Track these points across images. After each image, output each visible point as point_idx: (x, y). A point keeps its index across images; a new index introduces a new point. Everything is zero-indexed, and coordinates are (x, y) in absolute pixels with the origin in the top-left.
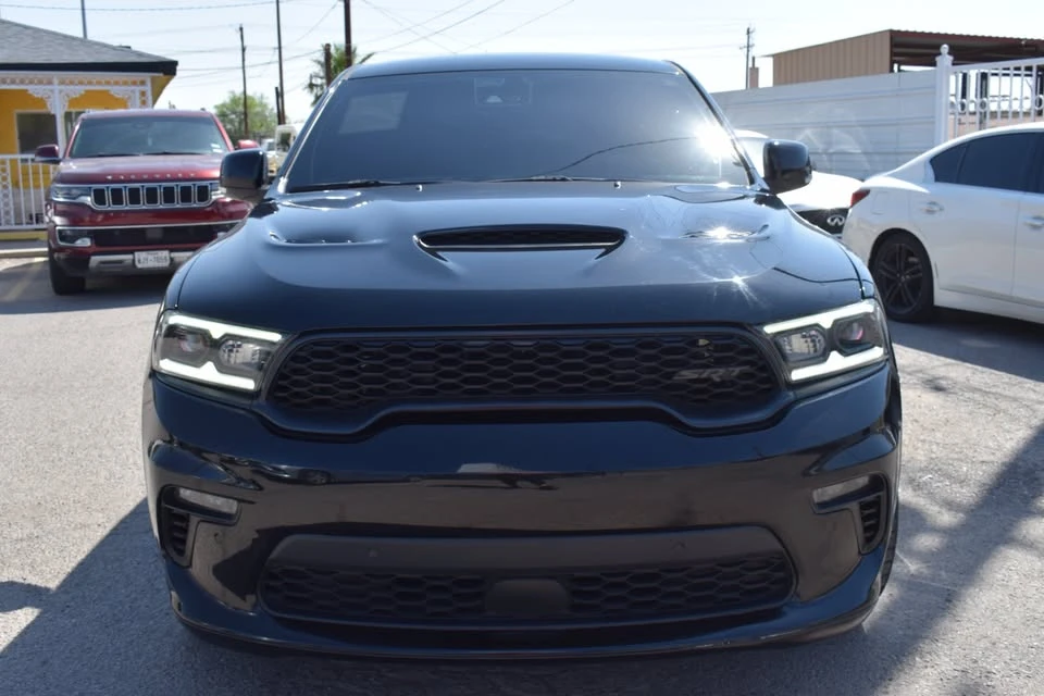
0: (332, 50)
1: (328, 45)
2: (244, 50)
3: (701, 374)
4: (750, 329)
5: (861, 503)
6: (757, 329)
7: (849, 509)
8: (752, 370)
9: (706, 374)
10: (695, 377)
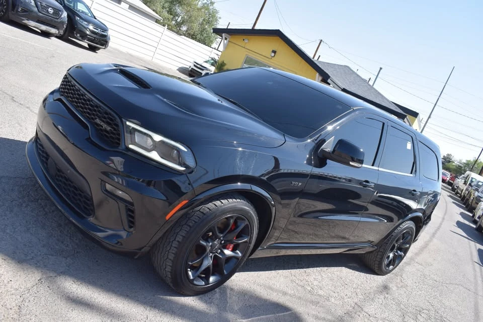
4: (121, 118)
5: (126, 206)
6: (124, 120)
7: (118, 203)
8: (115, 132)
9: (102, 124)
10: (100, 123)
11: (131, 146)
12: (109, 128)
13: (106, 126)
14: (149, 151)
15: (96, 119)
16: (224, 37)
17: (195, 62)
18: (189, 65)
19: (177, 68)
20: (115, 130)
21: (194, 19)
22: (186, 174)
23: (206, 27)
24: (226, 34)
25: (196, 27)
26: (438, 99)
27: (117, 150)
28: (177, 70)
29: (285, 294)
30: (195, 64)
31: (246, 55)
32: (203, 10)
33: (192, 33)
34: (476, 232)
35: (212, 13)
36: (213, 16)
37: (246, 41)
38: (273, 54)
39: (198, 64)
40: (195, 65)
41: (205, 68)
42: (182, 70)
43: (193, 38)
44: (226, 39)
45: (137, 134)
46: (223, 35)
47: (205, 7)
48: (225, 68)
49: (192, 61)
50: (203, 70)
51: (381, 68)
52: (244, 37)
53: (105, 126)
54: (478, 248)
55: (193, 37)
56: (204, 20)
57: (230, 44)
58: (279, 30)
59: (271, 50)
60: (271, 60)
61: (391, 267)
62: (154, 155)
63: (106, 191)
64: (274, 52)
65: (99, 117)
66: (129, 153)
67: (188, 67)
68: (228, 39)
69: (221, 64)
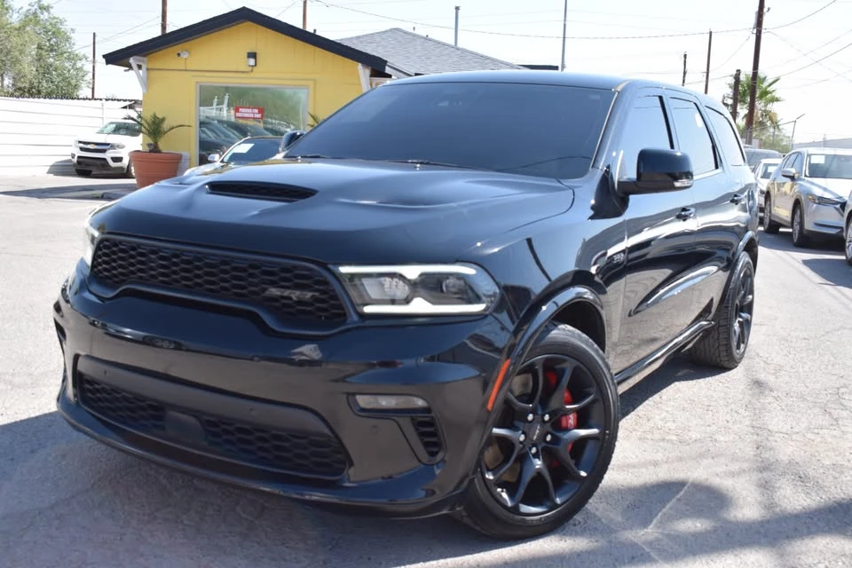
0: (742, 78)
1: (738, 71)
2: (685, 73)
3: (283, 292)
4: (324, 266)
5: (412, 419)
6: (331, 267)
7: (394, 420)
8: (323, 297)
9: (287, 293)
10: (279, 293)
11: (368, 309)
12: (308, 295)
13: (298, 293)
14: (407, 301)
15: (265, 290)
16: (134, 66)
17: (80, 142)
18: (70, 152)
19: (47, 169)
20: (323, 292)
21: (17, 53)
22: (490, 314)
23: (51, 60)
24: (135, 57)
25: (29, 69)
26: (565, 25)
27: (347, 327)
28: (49, 172)
29: (655, 464)
30: (82, 145)
31: (197, 82)
32: (28, 28)
33: (27, 85)
34: (769, 236)
35: (50, 27)
36: (57, 33)
37: (184, 55)
38: (252, 61)
39: (89, 143)
40: (82, 149)
41: (108, 144)
42: (60, 169)
43: (32, 95)
44: (140, 67)
45: (366, 281)
46: (132, 60)
47: (31, 19)
48: (165, 126)
49: (72, 141)
50: (103, 151)
51: (457, 8)
52: (177, 48)
53: (295, 295)
54: (800, 260)
55: (31, 92)
56: (40, 47)
57: (153, 74)
58: (244, 8)
59: (246, 56)
60: (252, 75)
61: (742, 346)
62: (420, 306)
63: (363, 410)
64: (253, 55)
65: (274, 284)
66: (368, 323)
67: (70, 158)
68: (144, 67)
69: (154, 122)
